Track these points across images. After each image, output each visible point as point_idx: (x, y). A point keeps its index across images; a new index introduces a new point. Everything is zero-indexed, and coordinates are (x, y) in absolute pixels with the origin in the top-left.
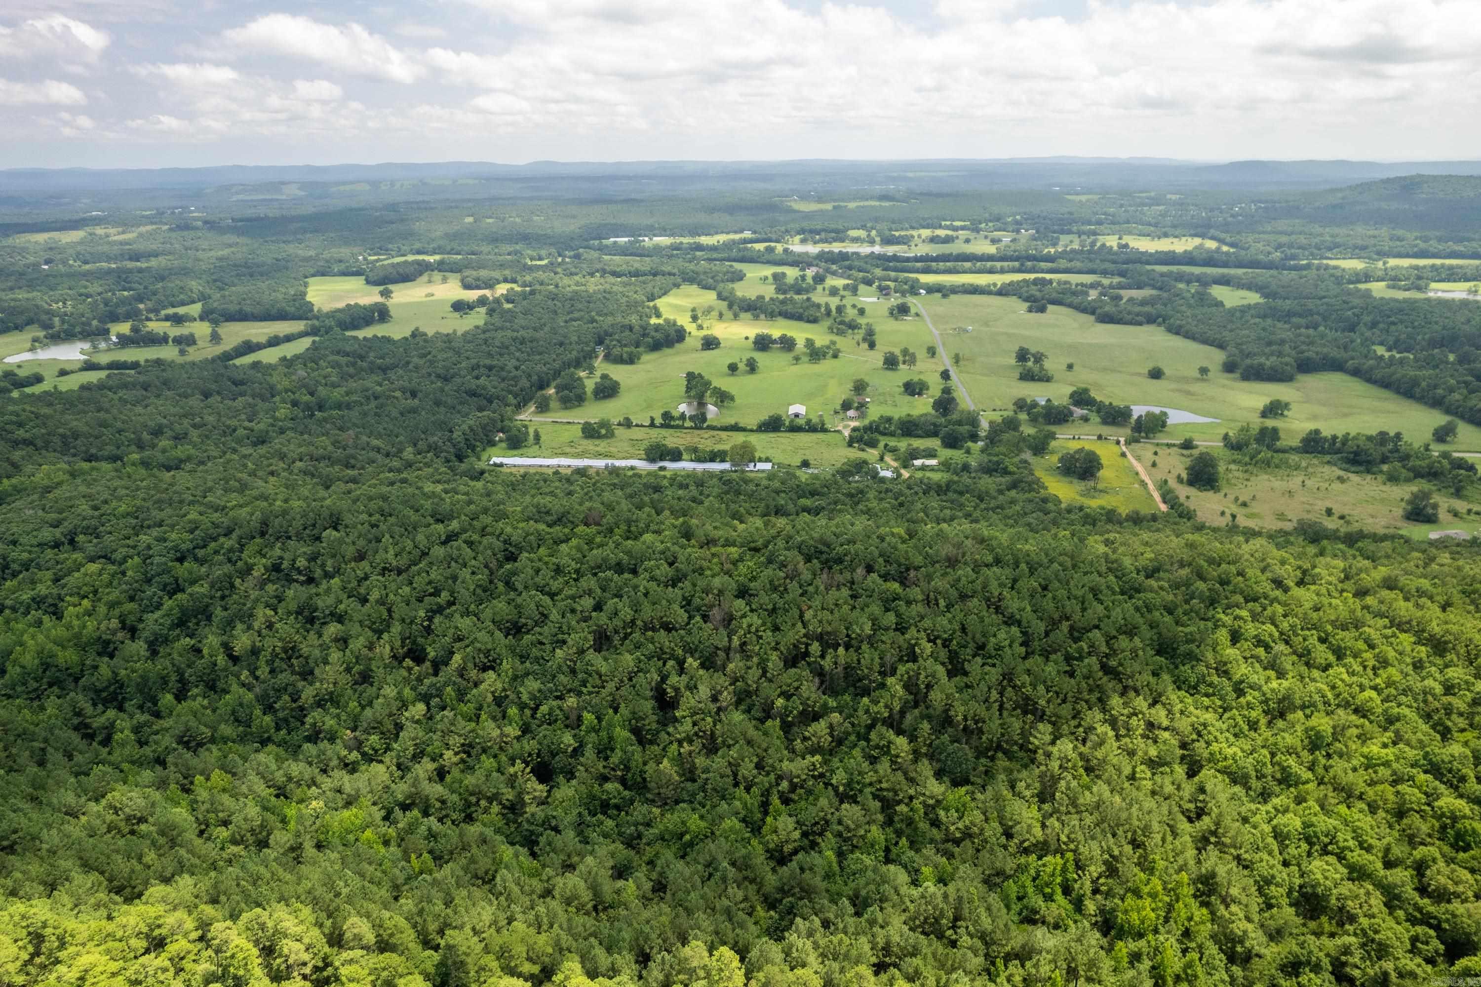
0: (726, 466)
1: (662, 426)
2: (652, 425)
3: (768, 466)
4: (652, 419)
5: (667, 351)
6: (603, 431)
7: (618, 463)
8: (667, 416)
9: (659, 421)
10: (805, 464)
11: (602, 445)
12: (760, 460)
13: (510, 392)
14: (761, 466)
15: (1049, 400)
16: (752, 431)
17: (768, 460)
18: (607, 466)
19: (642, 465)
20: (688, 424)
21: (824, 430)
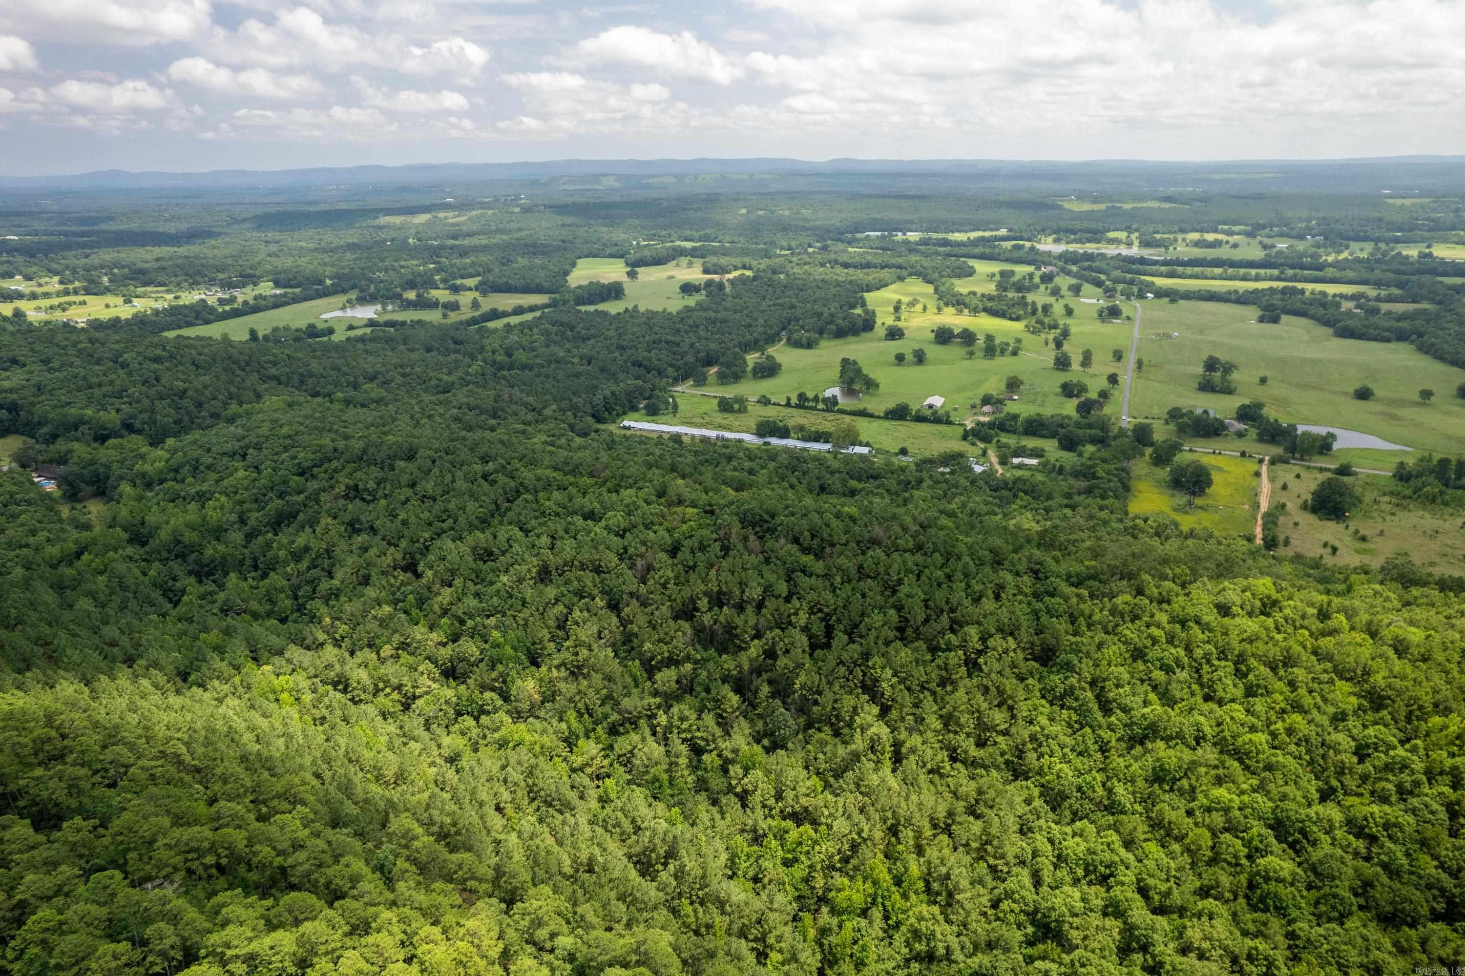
0: (827, 447)
1: (798, 406)
2: (788, 405)
3: (865, 450)
4: (789, 399)
5: (851, 339)
6: (736, 406)
7: (728, 435)
8: (802, 397)
9: (794, 401)
10: (904, 452)
11: (730, 419)
12: (861, 444)
13: (672, 366)
14: (858, 450)
15: (1206, 412)
16: (879, 417)
17: (867, 445)
18: (718, 437)
19: (749, 438)
20: (821, 406)
21: (949, 423)
